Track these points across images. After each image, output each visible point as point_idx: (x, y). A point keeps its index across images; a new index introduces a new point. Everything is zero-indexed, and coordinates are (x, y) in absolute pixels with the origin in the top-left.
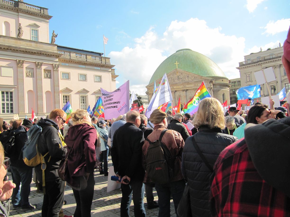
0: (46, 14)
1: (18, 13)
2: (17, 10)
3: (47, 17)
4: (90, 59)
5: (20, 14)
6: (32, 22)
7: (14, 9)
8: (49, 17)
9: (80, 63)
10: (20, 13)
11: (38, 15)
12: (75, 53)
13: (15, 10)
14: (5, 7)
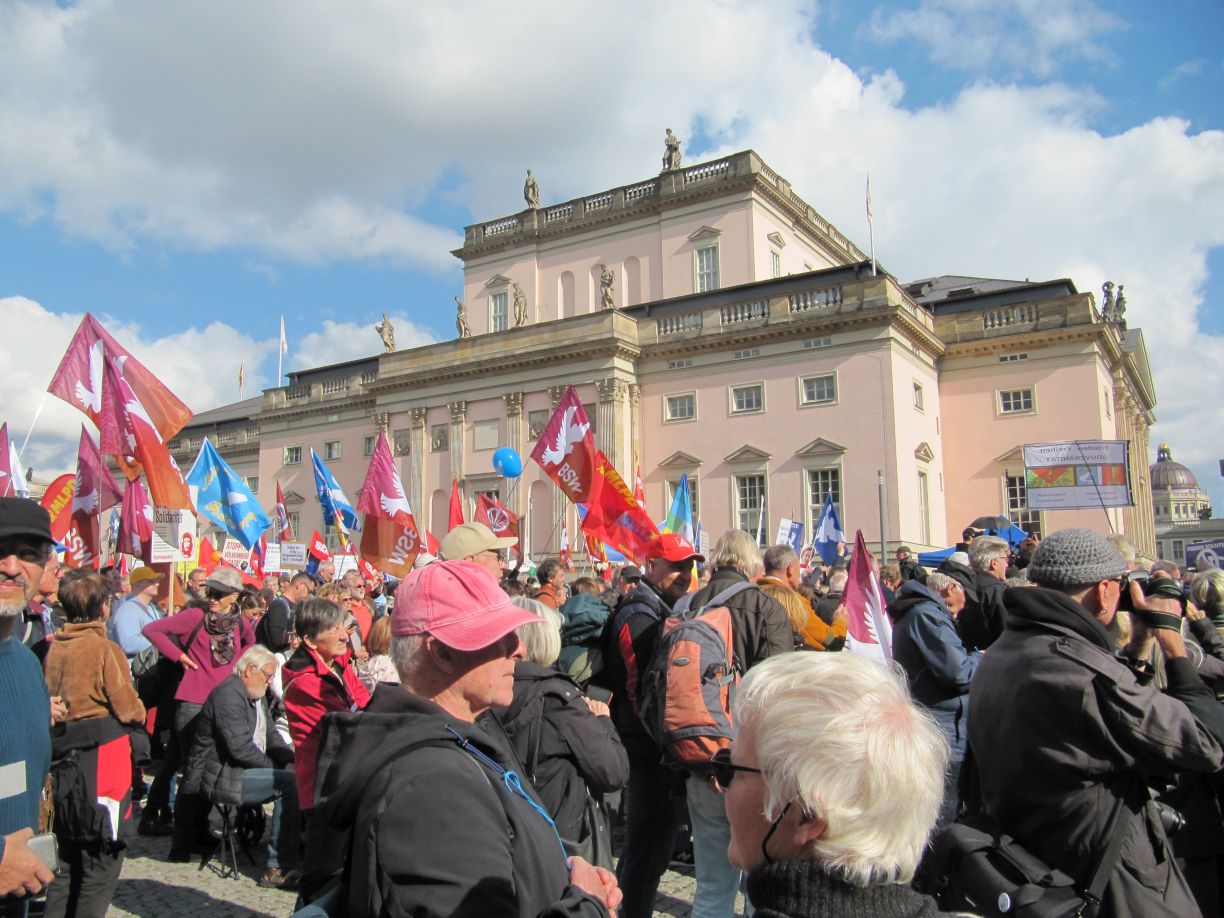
0: (743, 172)
1: (659, 213)
2: (654, 207)
3: (740, 185)
4: (783, 310)
5: (665, 215)
6: (696, 225)
7: (644, 210)
8: (748, 182)
9: (728, 343)
10: (664, 210)
11: (713, 192)
12: (716, 307)
13: (648, 209)
14: (622, 216)
